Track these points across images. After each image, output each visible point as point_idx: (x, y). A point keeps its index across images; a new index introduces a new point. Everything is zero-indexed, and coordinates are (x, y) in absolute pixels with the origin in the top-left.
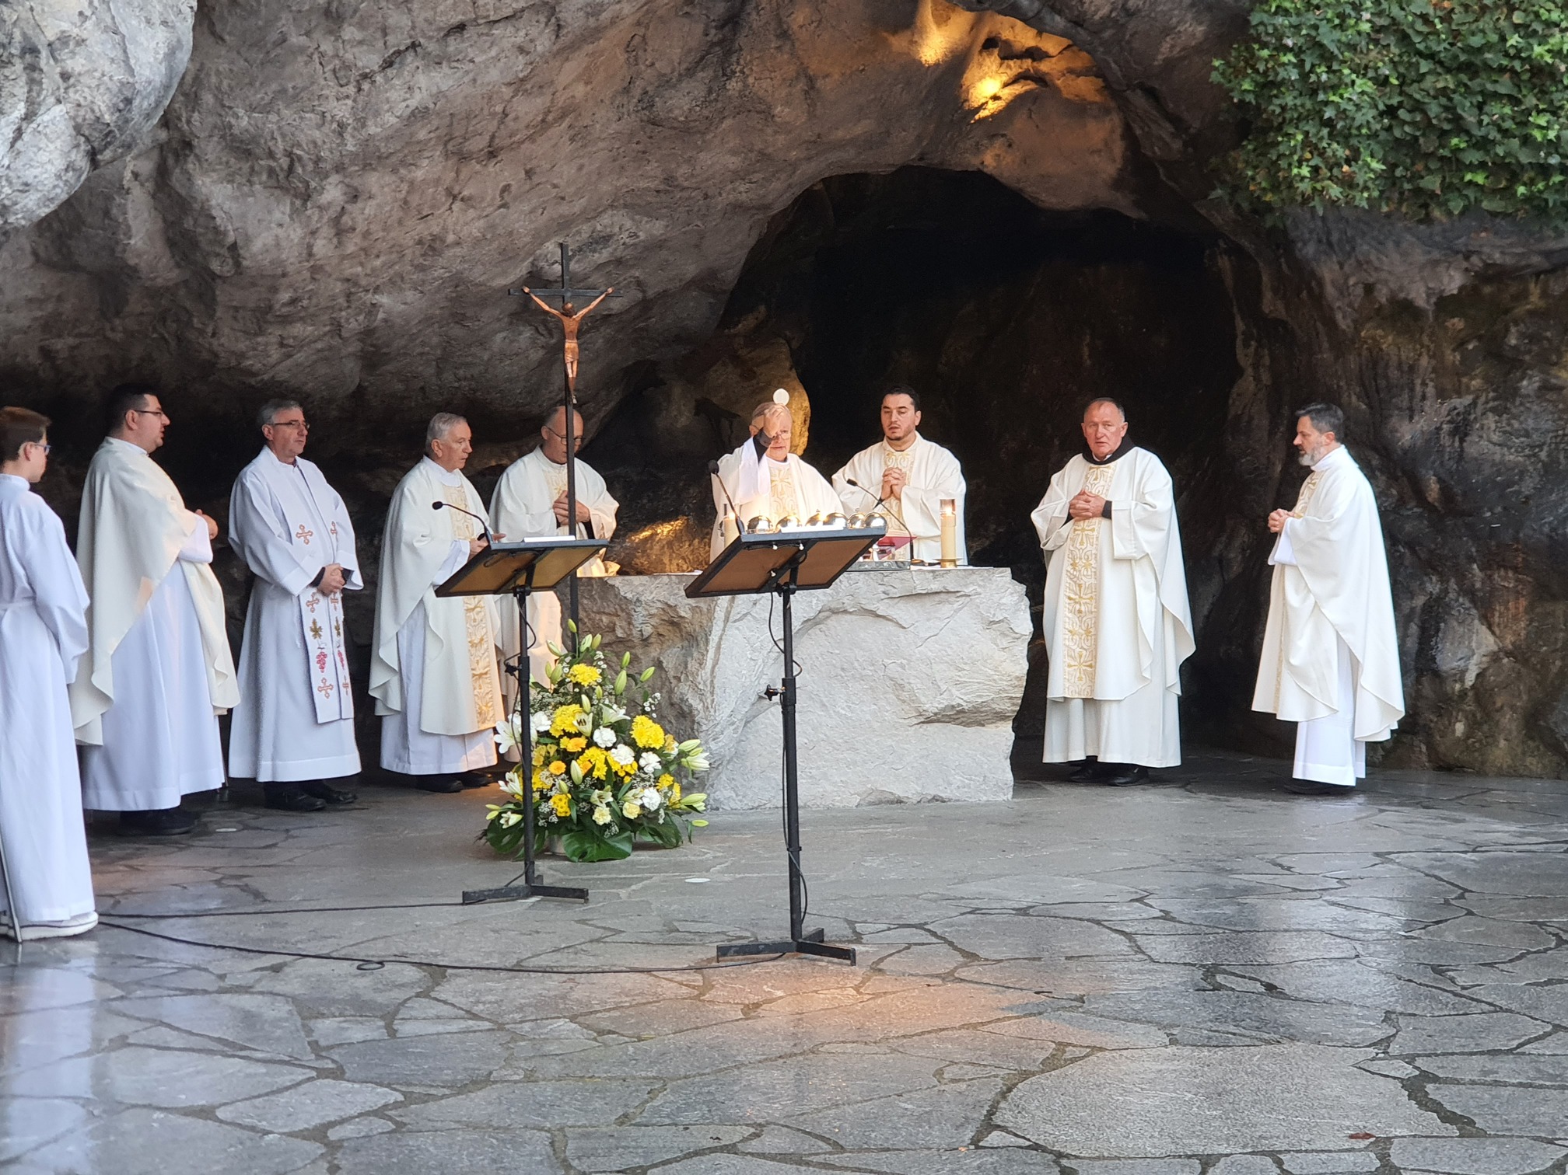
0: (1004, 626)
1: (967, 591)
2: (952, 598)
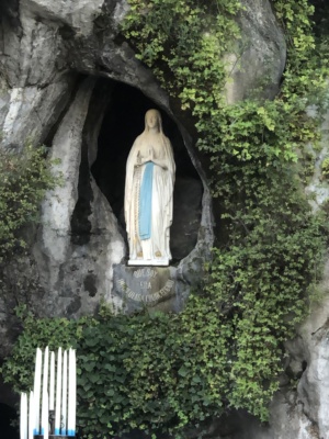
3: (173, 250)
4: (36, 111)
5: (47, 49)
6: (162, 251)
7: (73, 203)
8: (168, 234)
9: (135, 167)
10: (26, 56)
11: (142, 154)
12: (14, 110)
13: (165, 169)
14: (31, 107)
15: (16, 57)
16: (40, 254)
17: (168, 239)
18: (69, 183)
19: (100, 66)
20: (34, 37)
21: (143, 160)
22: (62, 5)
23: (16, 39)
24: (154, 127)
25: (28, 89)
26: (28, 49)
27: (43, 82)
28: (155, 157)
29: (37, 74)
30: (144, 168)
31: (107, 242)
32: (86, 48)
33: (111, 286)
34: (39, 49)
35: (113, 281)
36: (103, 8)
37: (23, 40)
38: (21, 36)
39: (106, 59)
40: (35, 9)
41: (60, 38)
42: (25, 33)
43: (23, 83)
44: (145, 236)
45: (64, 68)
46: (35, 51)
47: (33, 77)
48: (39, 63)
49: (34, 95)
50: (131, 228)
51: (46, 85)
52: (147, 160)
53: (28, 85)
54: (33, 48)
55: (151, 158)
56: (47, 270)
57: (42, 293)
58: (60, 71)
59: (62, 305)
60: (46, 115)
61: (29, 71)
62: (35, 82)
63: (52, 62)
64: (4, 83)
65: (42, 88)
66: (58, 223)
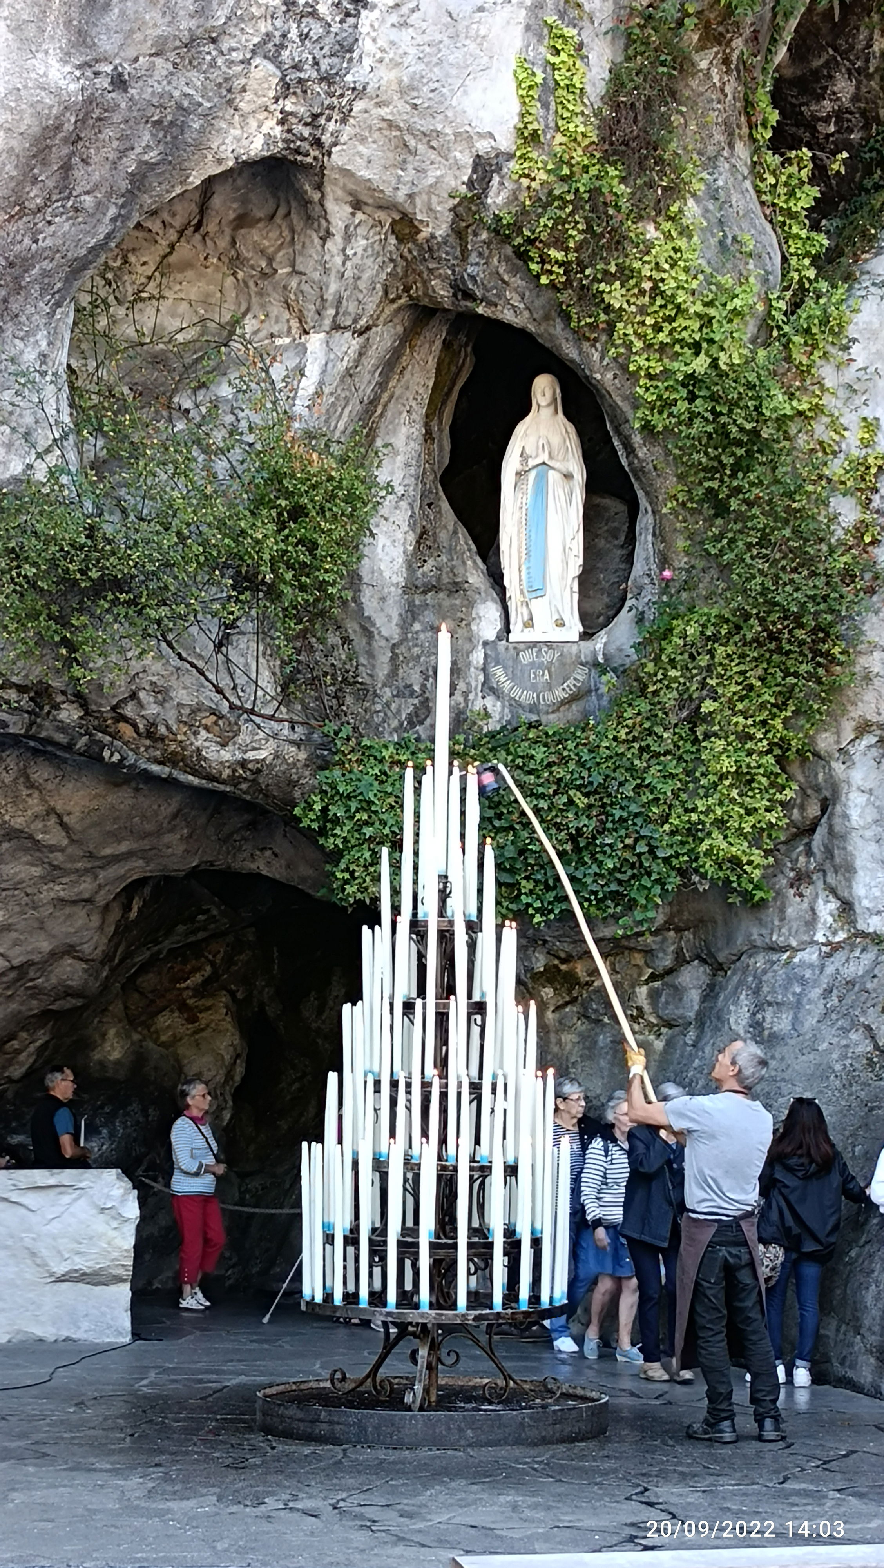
0: (113, 1212)
1: (81, 1185)
2: (70, 1190)
3: (584, 617)
4: (349, 374)
5: (369, 262)
6: (566, 617)
7: (412, 537)
8: (576, 588)
9: (518, 474)
10: (333, 274)
11: (528, 451)
12: (313, 372)
13: (568, 476)
14: (342, 366)
15: (316, 276)
16: (357, 628)
17: (576, 597)
18: (403, 504)
19: (461, 291)
20: (348, 238)
21: (531, 463)
22: (399, 177)
23: (317, 241)
24: (549, 405)
25: (337, 335)
26: (339, 260)
27: (363, 322)
28: (551, 457)
29: (352, 307)
30: (532, 475)
31: (471, 604)
32: (440, 259)
33: (481, 678)
34: (356, 260)
35: (484, 669)
36: (470, 184)
37: (329, 244)
38: (327, 236)
39: (473, 278)
40: (351, 186)
41: (392, 240)
42: (332, 230)
43: (327, 322)
44: (538, 592)
45: (399, 297)
46: (349, 264)
47: (346, 313)
48: (356, 287)
49: (348, 344)
50: (510, 580)
51: (368, 328)
52: (539, 461)
53: (336, 327)
54: (347, 258)
55: (544, 457)
56: (371, 655)
57: (364, 693)
58: (393, 301)
59: (399, 711)
60: (366, 385)
61: (339, 302)
62: (348, 323)
63: (378, 286)
64: (295, 324)
65: (361, 334)
66: (387, 574)
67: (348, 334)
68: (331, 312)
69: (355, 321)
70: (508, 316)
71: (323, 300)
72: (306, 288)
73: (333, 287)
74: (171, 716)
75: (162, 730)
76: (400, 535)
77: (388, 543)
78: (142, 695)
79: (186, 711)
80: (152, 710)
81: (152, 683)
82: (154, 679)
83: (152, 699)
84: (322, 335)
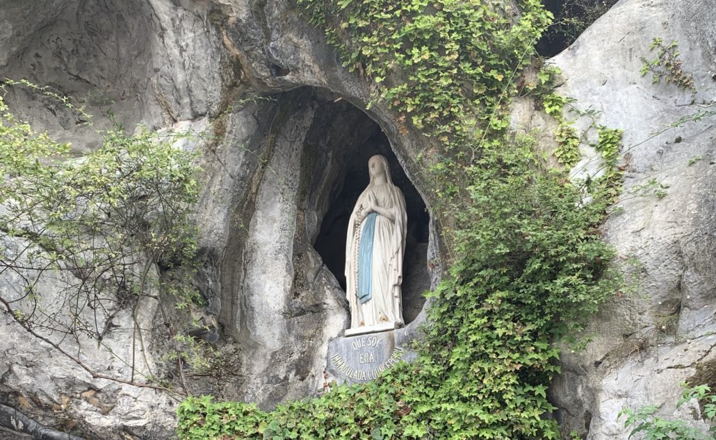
4: (211, 149)
6: (389, 314)
7: (290, 279)
8: (396, 293)
9: (357, 224)
10: (177, 65)
13: (393, 220)
14: (202, 143)
15: (166, 69)
17: (397, 300)
18: (281, 256)
19: (274, 68)
21: (364, 211)
24: (379, 175)
26: (176, 52)
27: (215, 108)
28: (377, 205)
29: (201, 95)
30: (365, 221)
31: (325, 317)
32: (249, 41)
33: (325, 364)
34: (190, 51)
35: (327, 357)
38: (162, 33)
39: (275, 49)
43: (189, 111)
44: (365, 297)
46: (185, 55)
47: (198, 101)
48: (198, 77)
49: (206, 126)
51: (219, 113)
52: (368, 210)
53: (196, 116)
54: (182, 50)
55: (371, 205)
60: (232, 162)
61: (189, 90)
62: (204, 110)
63: (216, 75)
64: (166, 115)
65: (216, 117)
66: (272, 305)
67: (205, 120)
68: (186, 100)
69: (208, 108)
70: (308, 78)
71: (178, 90)
72: (162, 81)
73: (180, 77)
74: (49, 388)
75: (45, 400)
76: (281, 279)
77: (274, 285)
78: (15, 368)
79: (62, 384)
80: (26, 380)
81: (23, 359)
82: (24, 355)
83: (24, 372)
84: (188, 122)
